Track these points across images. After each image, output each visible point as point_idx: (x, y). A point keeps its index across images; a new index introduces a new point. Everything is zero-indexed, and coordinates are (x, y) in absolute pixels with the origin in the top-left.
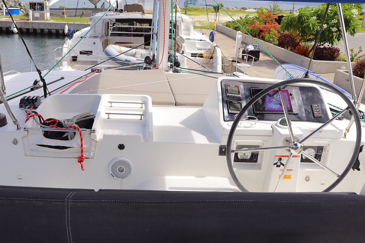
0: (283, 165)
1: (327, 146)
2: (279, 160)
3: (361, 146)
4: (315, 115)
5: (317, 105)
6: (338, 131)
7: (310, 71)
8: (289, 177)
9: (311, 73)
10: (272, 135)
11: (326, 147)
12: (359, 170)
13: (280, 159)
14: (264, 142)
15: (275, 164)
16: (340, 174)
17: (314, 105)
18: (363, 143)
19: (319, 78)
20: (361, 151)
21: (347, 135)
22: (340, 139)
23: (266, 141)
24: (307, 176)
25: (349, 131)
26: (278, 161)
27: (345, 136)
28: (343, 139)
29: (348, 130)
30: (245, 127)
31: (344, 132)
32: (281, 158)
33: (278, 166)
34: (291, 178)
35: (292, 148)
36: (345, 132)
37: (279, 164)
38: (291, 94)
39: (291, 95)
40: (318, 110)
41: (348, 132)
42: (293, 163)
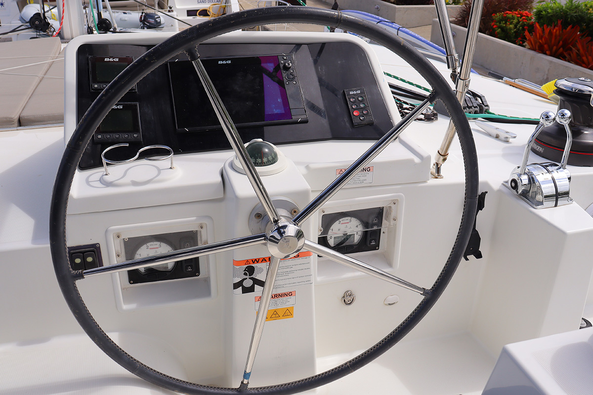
0: (262, 284)
1: (393, 206)
2: (245, 274)
3: (480, 193)
4: (355, 121)
5: (359, 92)
6: (417, 160)
7: (386, 20)
8: (288, 313)
9: (388, 23)
10: (222, 196)
11: (390, 207)
12: (479, 255)
13: (250, 270)
14: (205, 221)
15: (236, 286)
16: (429, 286)
17: (351, 93)
18: (486, 184)
19: (402, 31)
20: (481, 206)
21: (444, 167)
22: (425, 182)
23: (210, 218)
24: (348, 291)
25: (448, 157)
26: (245, 277)
27: (438, 170)
28: (432, 182)
29: (444, 155)
30: (135, 183)
31: (433, 161)
32: (253, 265)
33: (246, 290)
34: (294, 315)
35: (270, 240)
36: (438, 161)
37: (248, 283)
38: (284, 66)
39: (286, 68)
40: (362, 106)
41: (444, 160)
42: (291, 276)
